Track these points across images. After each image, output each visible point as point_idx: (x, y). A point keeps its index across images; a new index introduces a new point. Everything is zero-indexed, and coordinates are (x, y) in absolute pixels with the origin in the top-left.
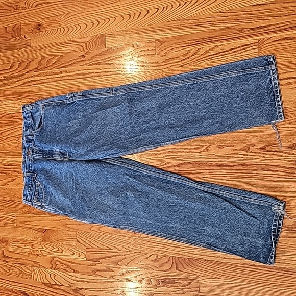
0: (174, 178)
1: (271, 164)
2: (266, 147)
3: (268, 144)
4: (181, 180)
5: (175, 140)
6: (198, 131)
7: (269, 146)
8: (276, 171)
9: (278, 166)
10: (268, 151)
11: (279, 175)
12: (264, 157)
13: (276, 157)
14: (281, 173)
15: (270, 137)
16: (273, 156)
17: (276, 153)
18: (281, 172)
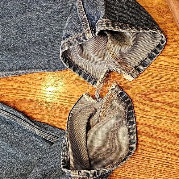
0: (6, 114)
1: (156, 125)
2: (150, 92)
3: (154, 89)
4: (15, 118)
5: (10, 70)
6: (44, 60)
7: (156, 92)
8: (162, 140)
9: (167, 131)
10: (152, 101)
11: (166, 147)
12: (144, 110)
13: (165, 113)
14: (171, 146)
15: (160, 76)
16: (160, 112)
17: (166, 107)
18: (169, 142)
